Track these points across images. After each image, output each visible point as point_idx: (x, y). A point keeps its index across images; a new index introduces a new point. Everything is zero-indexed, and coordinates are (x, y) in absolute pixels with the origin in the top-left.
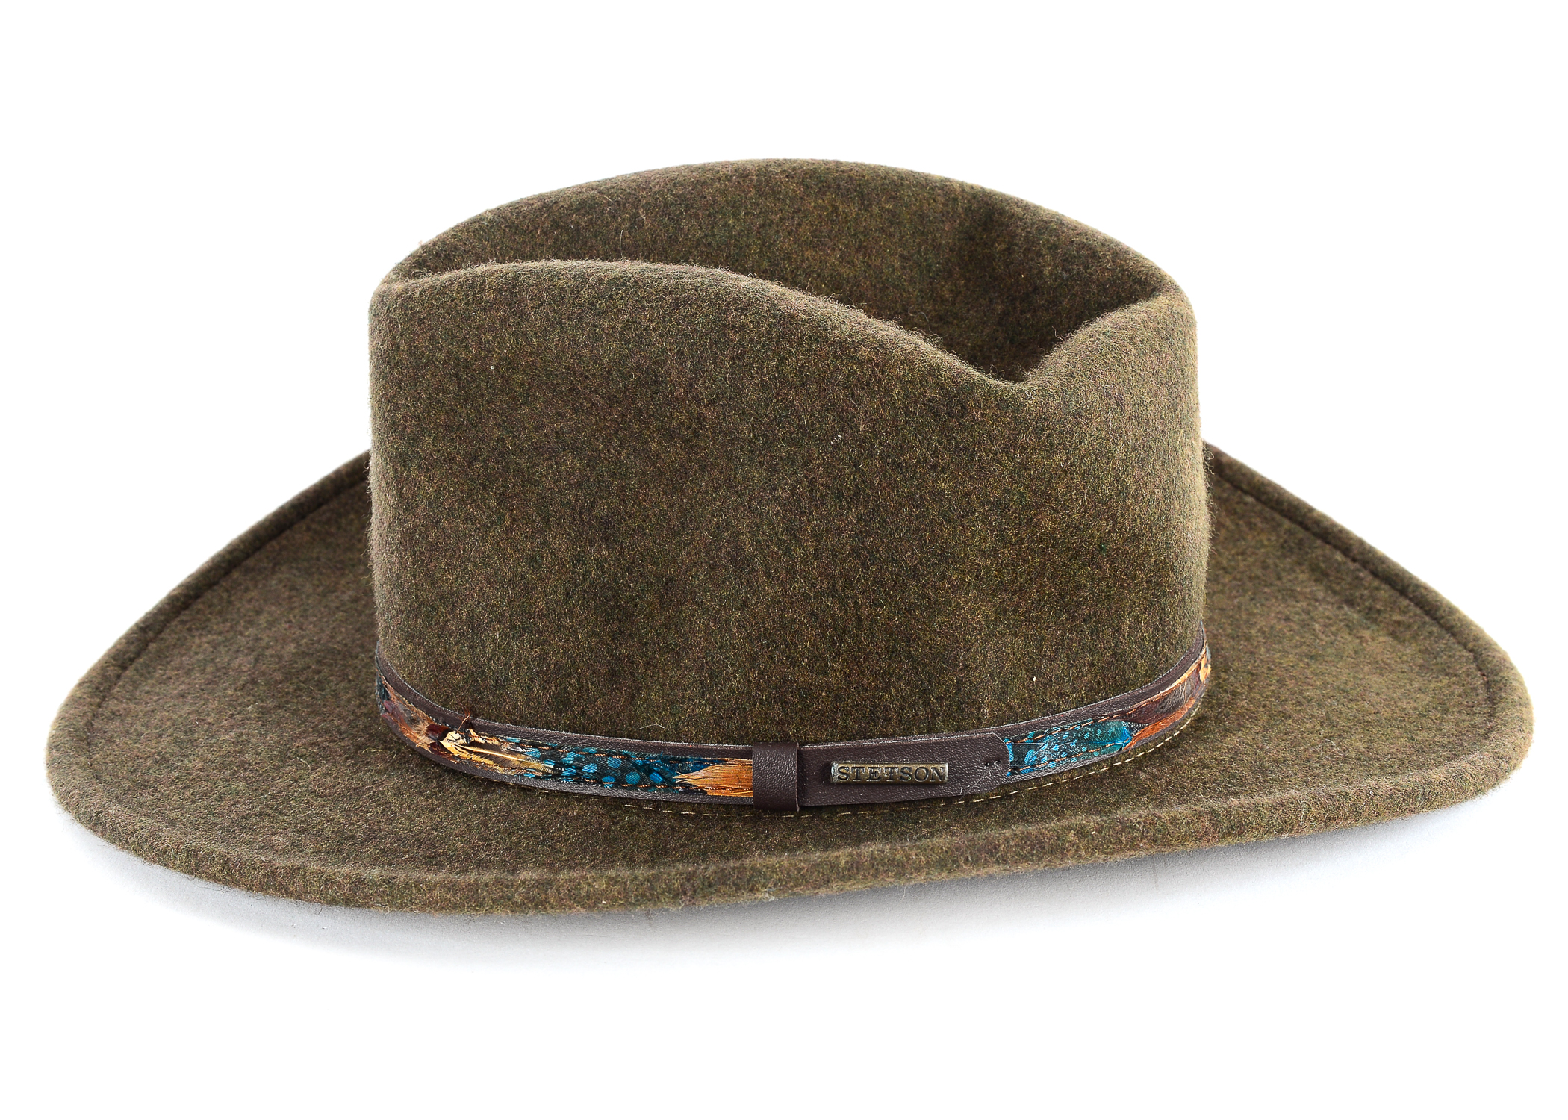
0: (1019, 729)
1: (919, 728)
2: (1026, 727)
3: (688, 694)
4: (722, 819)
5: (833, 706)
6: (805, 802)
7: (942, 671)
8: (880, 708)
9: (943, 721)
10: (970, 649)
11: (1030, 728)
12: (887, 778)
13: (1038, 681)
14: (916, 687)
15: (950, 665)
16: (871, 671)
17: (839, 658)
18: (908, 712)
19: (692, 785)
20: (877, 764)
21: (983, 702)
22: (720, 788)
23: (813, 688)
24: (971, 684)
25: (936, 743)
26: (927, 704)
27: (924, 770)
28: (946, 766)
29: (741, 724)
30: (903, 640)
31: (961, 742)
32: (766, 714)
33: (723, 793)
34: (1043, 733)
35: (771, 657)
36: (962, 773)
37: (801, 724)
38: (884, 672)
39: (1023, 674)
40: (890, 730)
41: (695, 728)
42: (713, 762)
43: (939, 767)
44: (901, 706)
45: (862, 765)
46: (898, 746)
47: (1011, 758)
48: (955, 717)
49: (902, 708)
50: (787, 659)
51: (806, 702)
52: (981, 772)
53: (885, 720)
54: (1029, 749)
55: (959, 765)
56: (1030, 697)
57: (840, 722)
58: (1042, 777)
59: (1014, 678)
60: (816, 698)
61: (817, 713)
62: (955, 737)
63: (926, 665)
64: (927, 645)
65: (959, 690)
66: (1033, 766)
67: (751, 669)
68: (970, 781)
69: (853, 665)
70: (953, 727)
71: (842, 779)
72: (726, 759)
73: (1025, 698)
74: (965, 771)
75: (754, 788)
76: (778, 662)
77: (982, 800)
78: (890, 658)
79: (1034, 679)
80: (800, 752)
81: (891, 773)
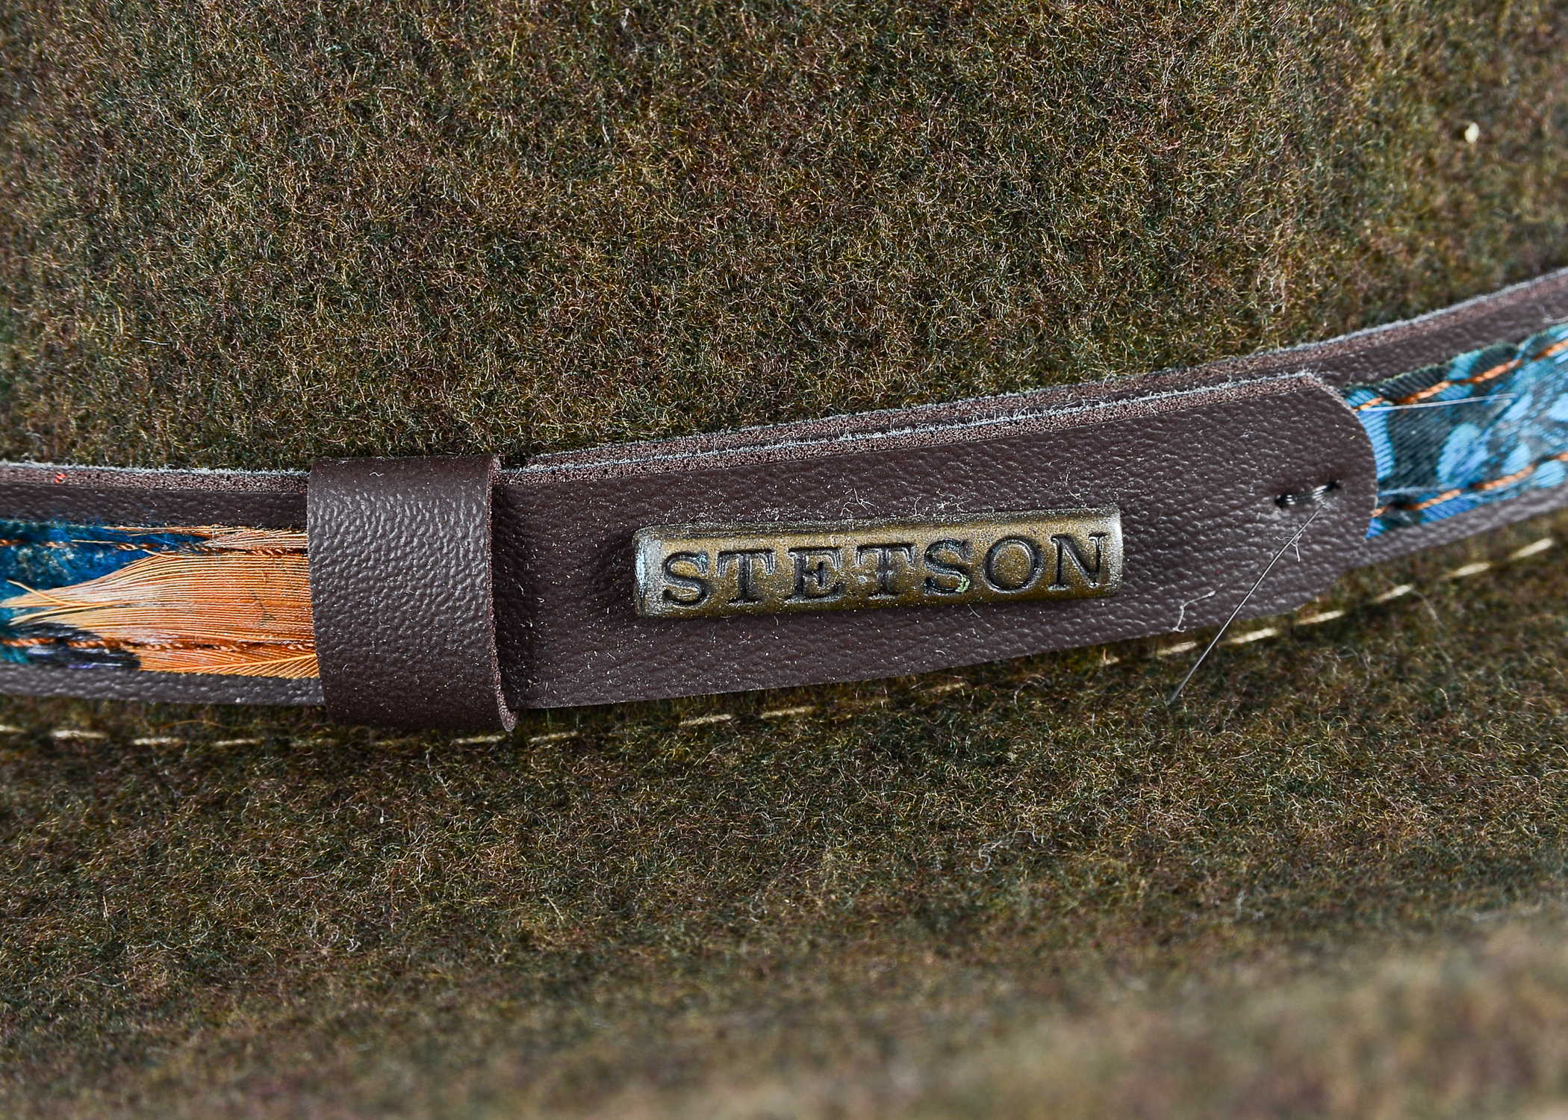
0: (1415, 346)
1: (999, 364)
2: (1441, 336)
3: (41, 262)
4: (211, 762)
5: (635, 299)
6: (535, 695)
7: (1089, 136)
8: (833, 296)
9: (1099, 332)
10: (1202, 38)
11: (1456, 338)
12: (869, 591)
13: (1487, 140)
14: (981, 207)
15: (1118, 109)
16: (785, 152)
17: (645, 106)
18: (951, 308)
19: (77, 633)
20: (828, 532)
21: (1261, 247)
22: (189, 645)
23: (543, 229)
24: (1210, 179)
25: (1074, 434)
26: (1028, 269)
27: (1024, 548)
28: (1115, 526)
29: (261, 384)
30: (915, 20)
31: (1171, 421)
32: (355, 342)
33: (203, 663)
34: (1510, 353)
35: (363, 111)
36: (1181, 543)
37: (506, 375)
38: (841, 151)
39: (1426, 118)
40: (878, 381)
41: (77, 399)
42: (154, 543)
43: (1082, 530)
44: (921, 283)
45: (763, 542)
46: (913, 453)
47: (1383, 462)
48: (1148, 315)
49: (925, 291)
50: (430, 118)
51: (520, 289)
52: (1259, 533)
53: (858, 343)
54: (1455, 422)
55: (1170, 512)
56: (1456, 205)
57: (671, 361)
58: (1511, 525)
59: (1388, 140)
60: (563, 270)
61: (568, 332)
62: (1151, 403)
63: (1018, 115)
64: (1018, 34)
65: (1159, 208)
66: (1474, 486)
67: (281, 160)
68: (1217, 574)
69: (708, 132)
70: (1144, 354)
71: (682, 603)
72: (204, 530)
73: (1434, 214)
74: (1194, 535)
75: (324, 646)
76: (393, 129)
77: (1268, 632)
78: (864, 93)
79: (1472, 133)
80: (503, 502)
81: (884, 566)
